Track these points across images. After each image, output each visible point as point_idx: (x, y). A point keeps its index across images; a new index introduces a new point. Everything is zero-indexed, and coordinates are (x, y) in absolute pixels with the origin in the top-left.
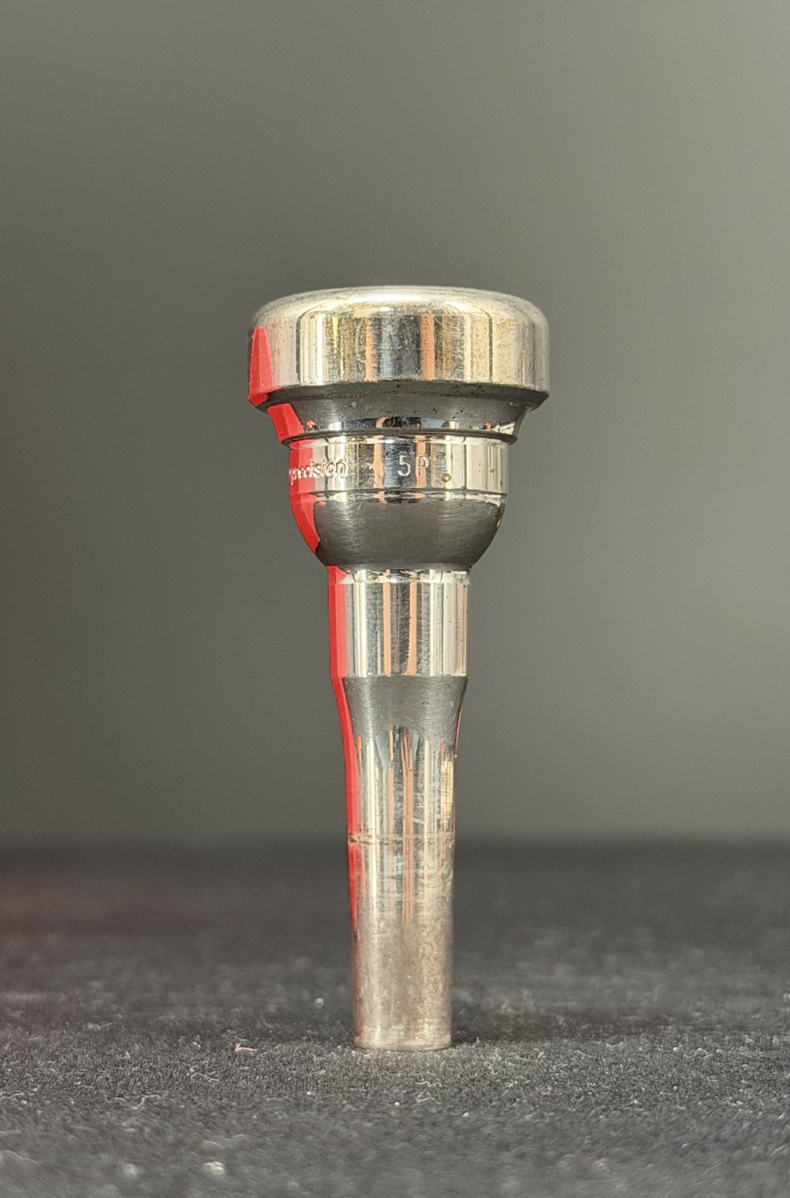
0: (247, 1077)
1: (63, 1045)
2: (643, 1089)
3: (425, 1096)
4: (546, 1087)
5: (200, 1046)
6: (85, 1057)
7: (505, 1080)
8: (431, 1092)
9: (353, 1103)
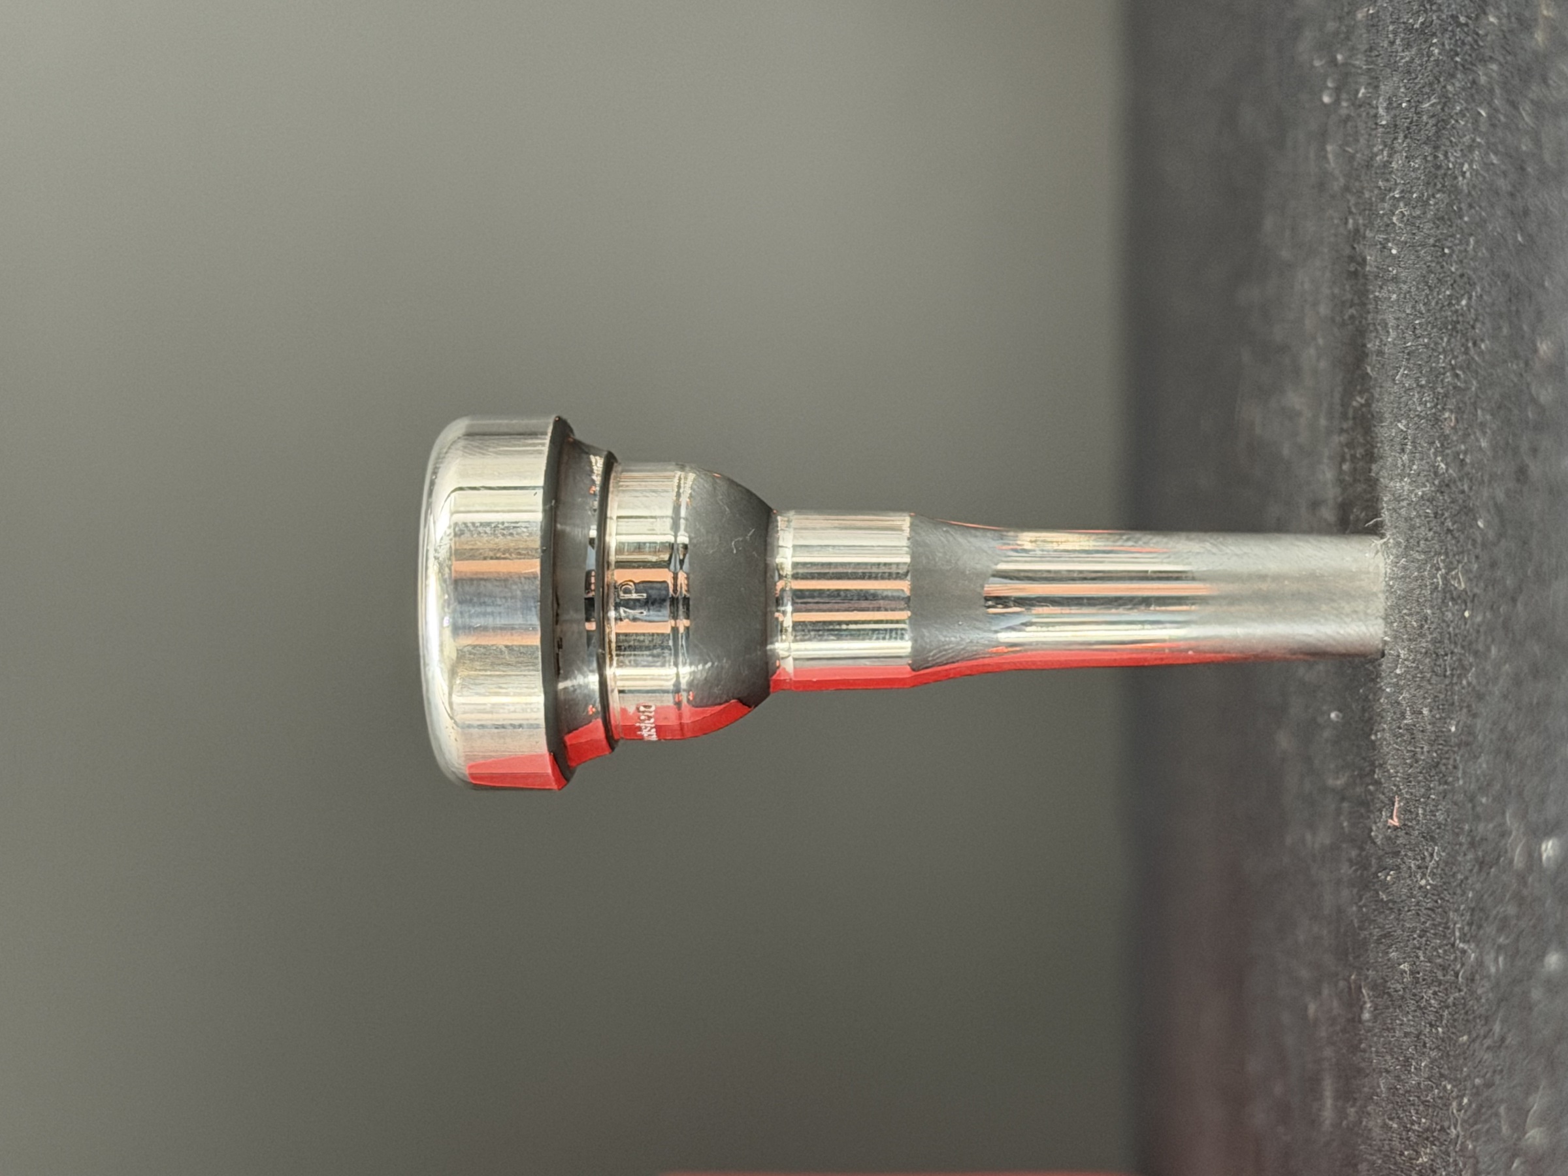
0: (1431, 811)
1: (1391, 1052)
2: (1448, 293)
3: (1456, 577)
4: (1446, 419)
5: (1392, 873)
6: (1406, 1021)
7: (1436, 473)
8: (1449, 569)
9: (1465, 670)
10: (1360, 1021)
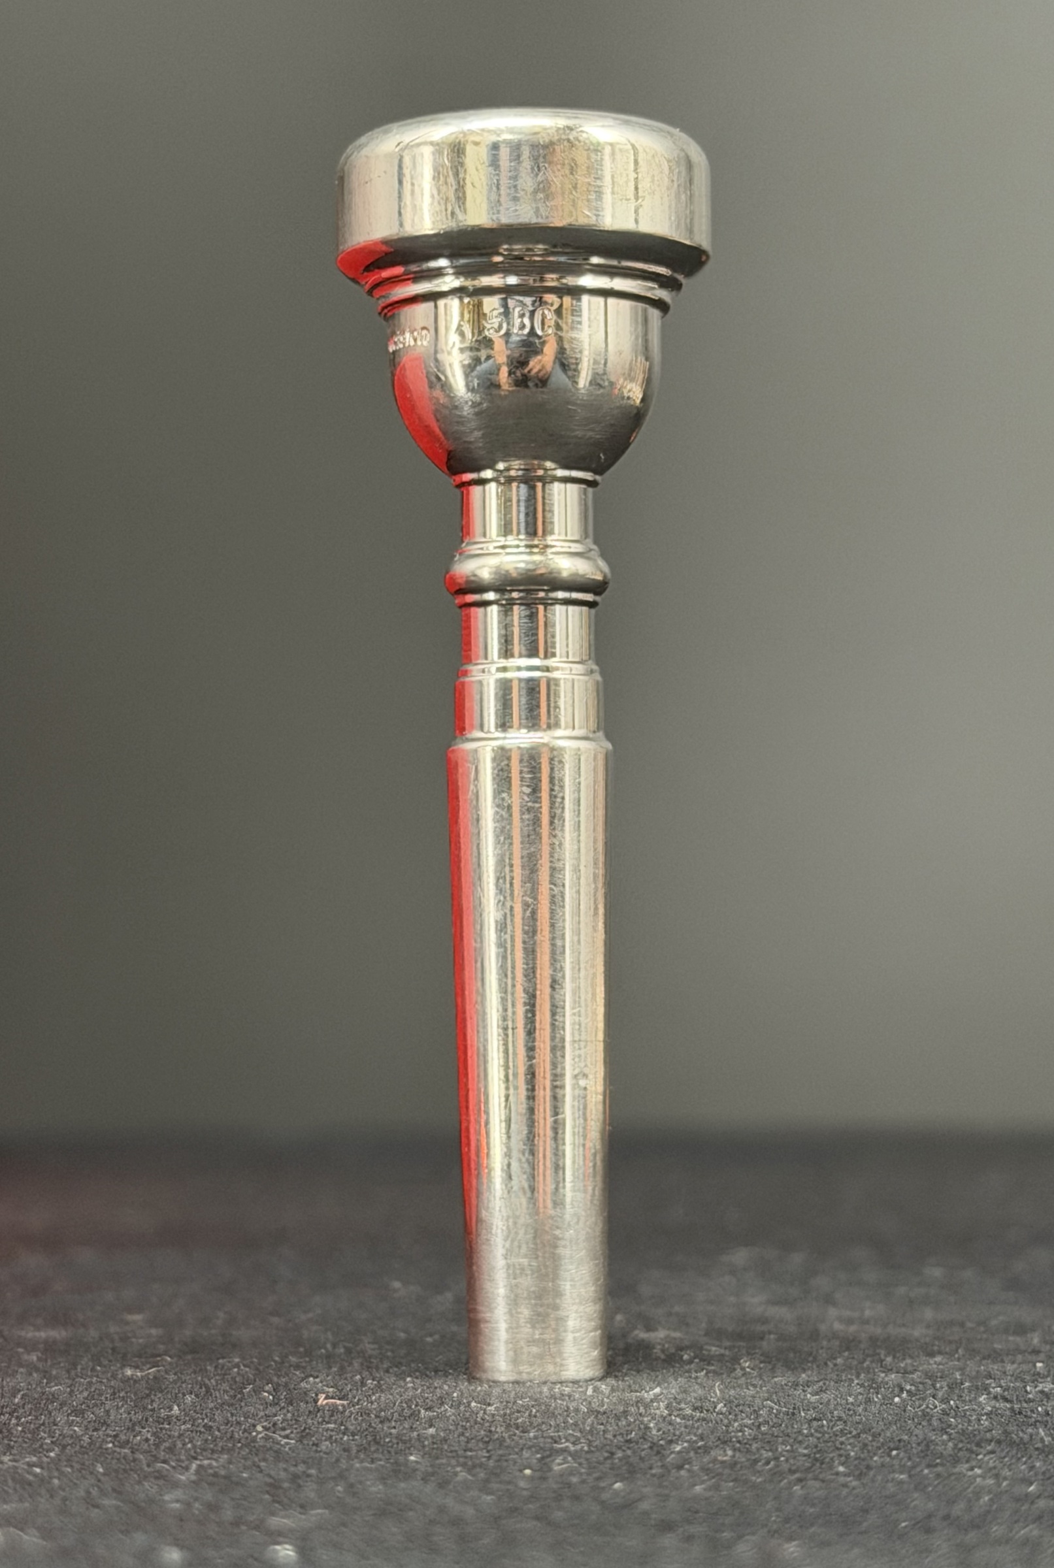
0: (331, 1436)
1: (91, 1397)
2: (852, 1454)
3: (565, 1461)
4: (725, 1451)
5: (271, 1397)
6: (120, 1413)
7: (671, 1442)
8: (574, 1456)
9: (470, 1470)
10: (123, 1366)
